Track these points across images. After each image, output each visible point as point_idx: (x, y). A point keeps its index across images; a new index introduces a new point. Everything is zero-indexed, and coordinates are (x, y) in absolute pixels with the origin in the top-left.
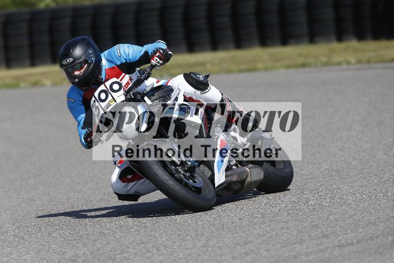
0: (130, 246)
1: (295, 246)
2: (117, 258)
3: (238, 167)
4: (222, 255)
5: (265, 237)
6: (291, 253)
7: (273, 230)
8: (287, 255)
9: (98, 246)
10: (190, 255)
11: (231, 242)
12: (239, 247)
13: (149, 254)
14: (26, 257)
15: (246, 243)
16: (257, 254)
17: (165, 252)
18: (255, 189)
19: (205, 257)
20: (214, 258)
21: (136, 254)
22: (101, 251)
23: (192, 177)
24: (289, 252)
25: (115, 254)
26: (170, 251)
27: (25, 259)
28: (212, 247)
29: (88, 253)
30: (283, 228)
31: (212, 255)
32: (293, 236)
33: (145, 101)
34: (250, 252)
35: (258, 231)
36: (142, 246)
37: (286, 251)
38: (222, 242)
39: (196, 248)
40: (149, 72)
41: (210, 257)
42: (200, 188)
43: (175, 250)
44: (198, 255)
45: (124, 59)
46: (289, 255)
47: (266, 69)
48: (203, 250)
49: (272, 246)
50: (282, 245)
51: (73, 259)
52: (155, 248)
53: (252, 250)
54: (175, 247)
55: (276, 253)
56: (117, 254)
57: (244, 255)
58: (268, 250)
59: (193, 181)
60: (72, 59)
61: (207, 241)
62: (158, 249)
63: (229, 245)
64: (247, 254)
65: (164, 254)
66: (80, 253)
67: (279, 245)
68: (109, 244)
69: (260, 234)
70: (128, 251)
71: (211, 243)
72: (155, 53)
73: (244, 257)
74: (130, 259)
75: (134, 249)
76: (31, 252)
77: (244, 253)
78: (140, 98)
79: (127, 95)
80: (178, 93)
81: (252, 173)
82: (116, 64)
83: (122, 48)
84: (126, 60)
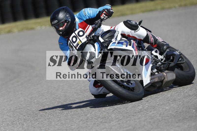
3: (159, 73)
18: (172, 84)
33: (99, 40)
40: (100, 23)
78: (96, 38)
79: (88, 38)
80: (117, 33)
81: (168, 76)
82: (83, 20)
83: (87, 11)
84: (89, 17)
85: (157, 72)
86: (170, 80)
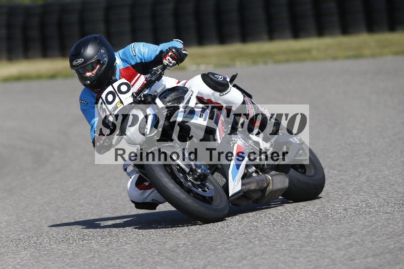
0: (232, 237)
1: (401, 237)
2: (218, 249)
3: (258, 174)
4: (326, 246)
5: (370, 228)
6: (396, 245)
7: (378, 222)
8: (392, 247)
9: (199, 236)
10: (292, 246)
11: (335, 233)
12: (343, 238)
13: (251, 245)
14: (126, 247)
15: (351, 234)
16: (361, 245)
17: (267, 242)
18: (280, 197)
19: (308, 248)
20: (318, 249)
21: (237, 245)
22: (202, 241)
23: (203, 186)
24: (395, 244)
25: (216, 244)
26: (272, 242)
27: (125, 249)
28: (316, 238)
29: (189, 243)
30: (389, 219)
31: (315, 246)
32: (399, 227)
33: (155, 104)
34: (355, 243)
35: (363, 222)
36: (244, 236)
37: (392, 243)
38: (326, 233)
39: (299, 239)
40: (161, 72)
41: (313, 248)
42: (211, 198)
43: (277, 241)
44: (301, 246)
45: (139, 58)
46: (395, 247)
47: (373, 56)
48: (307, 240)
49: (378, 238)
50: (388, 237)
51: (174, 249)
52: (257, 239)
53: (357, 241)
54: (278, 238)
55: (381, 244)
56: (219, 245)
57: (348, 246)
58: (373, 242)
59: (203, 191)
60: (83, 60)
61: (310, 232)
62: (260, 240)
63: (333, 236)
64: (351, 245)
65: (266, 245)
66: (180, 243)
67: (385, 236)
68: (211, 234)
69: (365, 225)
70: (229, 242)
71: (315, 234)
72: (167, 52)
73: (348, 248)
74: (231, 249)
75: (236, 240)
76: (131, 242)
77: (349, 244)
78: (150, 100)
79: (136, 97)
80: (190, 95)
81: (274, 181)
82: (130, 64)
83: (138, 47)
84: (141, 60)
85: (256, 172)
86: (279, 190)
